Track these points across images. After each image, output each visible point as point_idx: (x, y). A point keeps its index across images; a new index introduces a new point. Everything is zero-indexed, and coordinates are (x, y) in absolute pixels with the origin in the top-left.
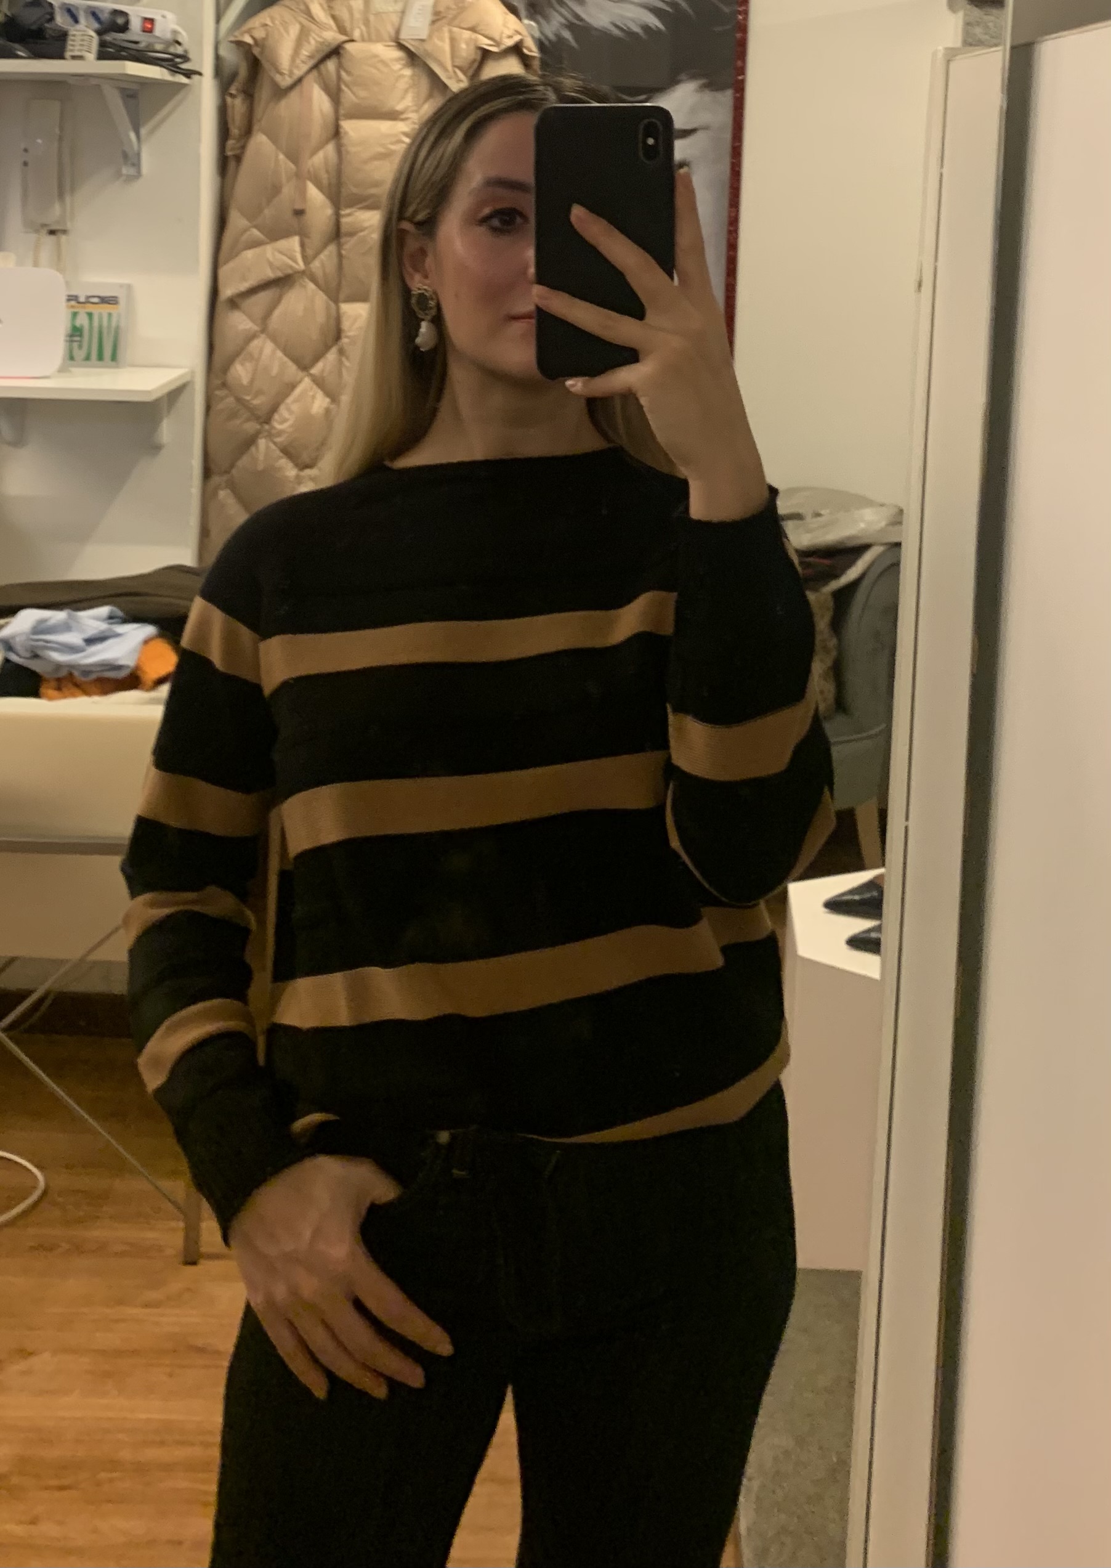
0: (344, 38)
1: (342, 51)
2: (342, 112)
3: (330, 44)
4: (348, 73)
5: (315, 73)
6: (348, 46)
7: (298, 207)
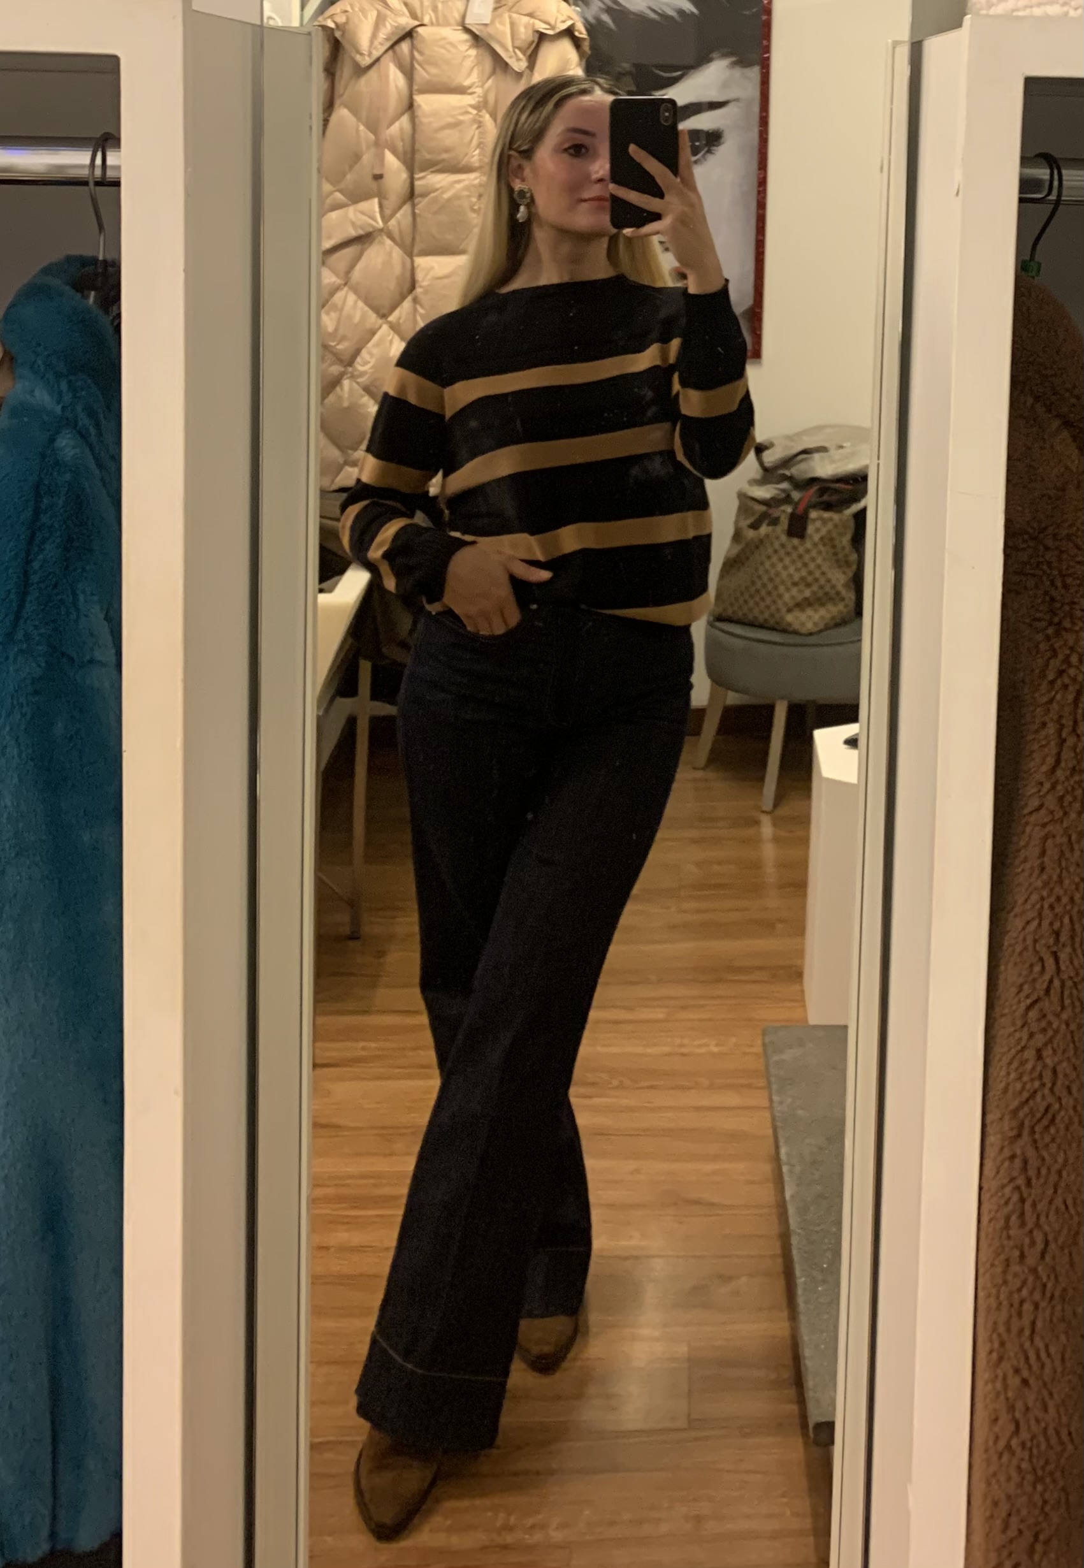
0: (417, 23)
1: (415, 35)
2: (415, 87)
3: (405, 28)
4: (421, 53)
5: (390, 53)
6: (420, 30)
7: (377, 172)
